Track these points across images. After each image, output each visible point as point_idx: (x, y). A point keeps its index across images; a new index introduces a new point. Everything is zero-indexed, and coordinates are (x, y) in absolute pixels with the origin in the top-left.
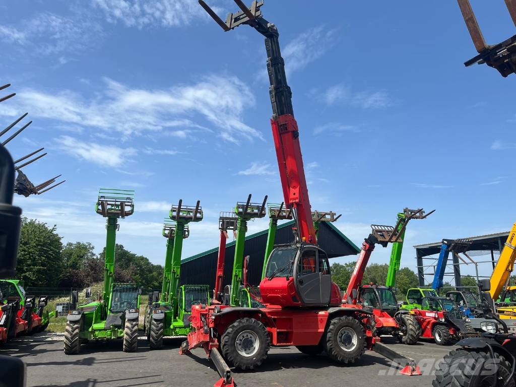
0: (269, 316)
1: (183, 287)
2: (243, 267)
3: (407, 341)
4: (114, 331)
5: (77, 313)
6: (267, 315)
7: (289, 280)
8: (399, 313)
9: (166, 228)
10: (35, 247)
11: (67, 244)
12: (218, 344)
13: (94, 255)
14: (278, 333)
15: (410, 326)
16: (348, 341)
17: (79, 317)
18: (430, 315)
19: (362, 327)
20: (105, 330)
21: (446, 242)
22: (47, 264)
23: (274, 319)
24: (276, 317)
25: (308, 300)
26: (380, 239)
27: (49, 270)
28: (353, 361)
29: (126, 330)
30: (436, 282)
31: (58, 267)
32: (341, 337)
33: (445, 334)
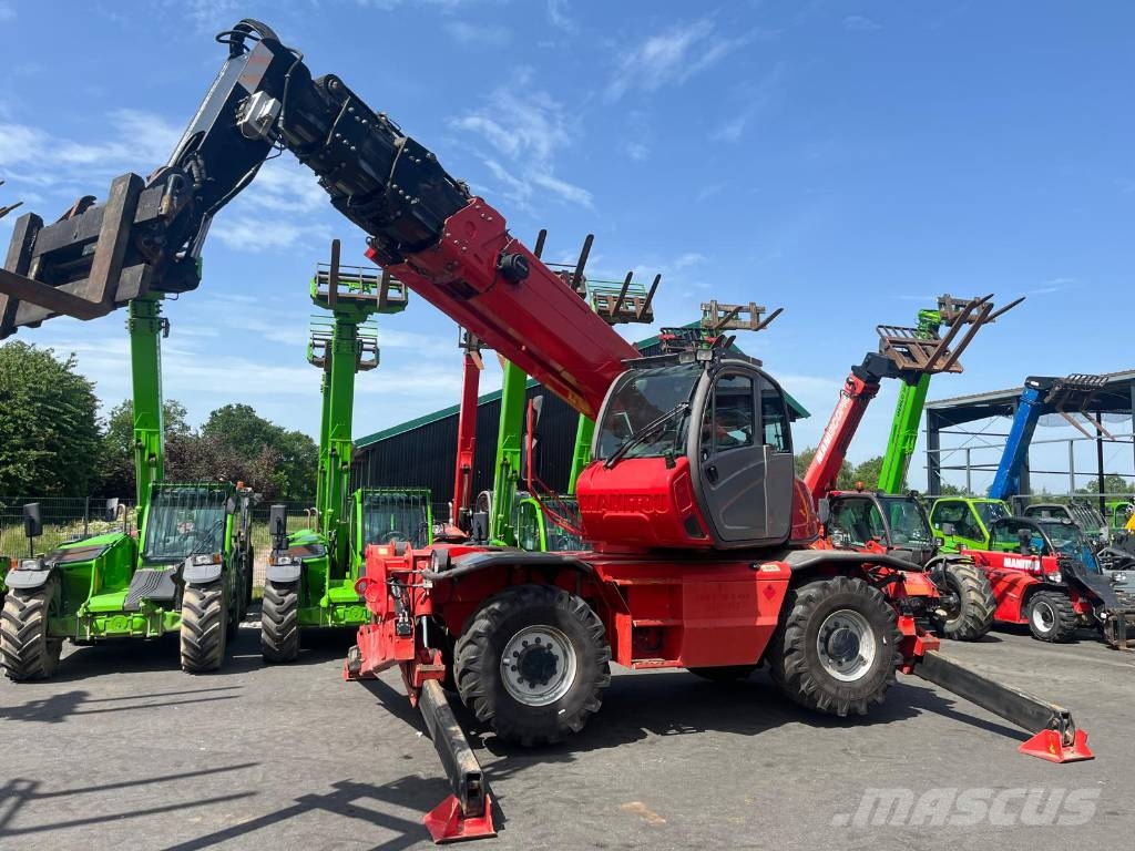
0: (606, 578)
1: (358, 494)
2: (524, 431)
3: (958, 631)
4: (149, 614)
5: (35, 567)
6: (601, 573)
7: (674, 465)
8: (941, 561)
9: (316, 342)
10: (29, 404)
11: (125, 404)
12: (443, 667)
13: (188, 428)
14: (636, 631)
15: (972, 593)
16: (847, 651)
17: (41, 577)
18: (1017, 564)
19: (890, 608)
20: (125, 612)
21: (1037, 384)
22: (59, 444)
23: (623, 588)
24: (629, 582)
25: (733, 530)
26: (903, 363)
27: (68, 459)
28: (863, 709)
29: (186, 613)
30: (1003, 482)
31: (88, 452)
32: (825, 641)
33: (1064, 614)
